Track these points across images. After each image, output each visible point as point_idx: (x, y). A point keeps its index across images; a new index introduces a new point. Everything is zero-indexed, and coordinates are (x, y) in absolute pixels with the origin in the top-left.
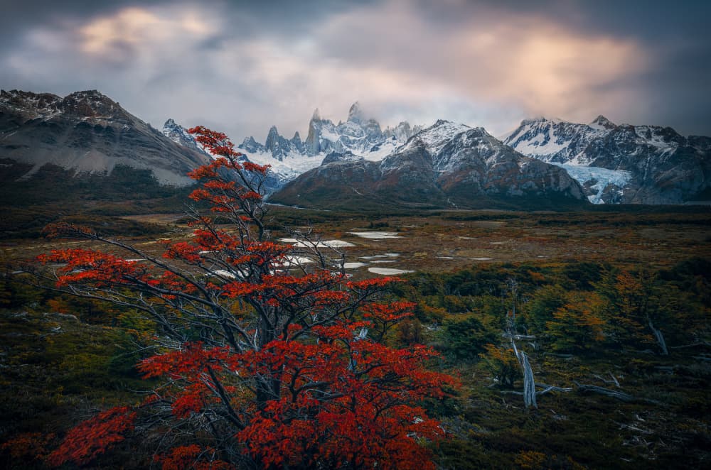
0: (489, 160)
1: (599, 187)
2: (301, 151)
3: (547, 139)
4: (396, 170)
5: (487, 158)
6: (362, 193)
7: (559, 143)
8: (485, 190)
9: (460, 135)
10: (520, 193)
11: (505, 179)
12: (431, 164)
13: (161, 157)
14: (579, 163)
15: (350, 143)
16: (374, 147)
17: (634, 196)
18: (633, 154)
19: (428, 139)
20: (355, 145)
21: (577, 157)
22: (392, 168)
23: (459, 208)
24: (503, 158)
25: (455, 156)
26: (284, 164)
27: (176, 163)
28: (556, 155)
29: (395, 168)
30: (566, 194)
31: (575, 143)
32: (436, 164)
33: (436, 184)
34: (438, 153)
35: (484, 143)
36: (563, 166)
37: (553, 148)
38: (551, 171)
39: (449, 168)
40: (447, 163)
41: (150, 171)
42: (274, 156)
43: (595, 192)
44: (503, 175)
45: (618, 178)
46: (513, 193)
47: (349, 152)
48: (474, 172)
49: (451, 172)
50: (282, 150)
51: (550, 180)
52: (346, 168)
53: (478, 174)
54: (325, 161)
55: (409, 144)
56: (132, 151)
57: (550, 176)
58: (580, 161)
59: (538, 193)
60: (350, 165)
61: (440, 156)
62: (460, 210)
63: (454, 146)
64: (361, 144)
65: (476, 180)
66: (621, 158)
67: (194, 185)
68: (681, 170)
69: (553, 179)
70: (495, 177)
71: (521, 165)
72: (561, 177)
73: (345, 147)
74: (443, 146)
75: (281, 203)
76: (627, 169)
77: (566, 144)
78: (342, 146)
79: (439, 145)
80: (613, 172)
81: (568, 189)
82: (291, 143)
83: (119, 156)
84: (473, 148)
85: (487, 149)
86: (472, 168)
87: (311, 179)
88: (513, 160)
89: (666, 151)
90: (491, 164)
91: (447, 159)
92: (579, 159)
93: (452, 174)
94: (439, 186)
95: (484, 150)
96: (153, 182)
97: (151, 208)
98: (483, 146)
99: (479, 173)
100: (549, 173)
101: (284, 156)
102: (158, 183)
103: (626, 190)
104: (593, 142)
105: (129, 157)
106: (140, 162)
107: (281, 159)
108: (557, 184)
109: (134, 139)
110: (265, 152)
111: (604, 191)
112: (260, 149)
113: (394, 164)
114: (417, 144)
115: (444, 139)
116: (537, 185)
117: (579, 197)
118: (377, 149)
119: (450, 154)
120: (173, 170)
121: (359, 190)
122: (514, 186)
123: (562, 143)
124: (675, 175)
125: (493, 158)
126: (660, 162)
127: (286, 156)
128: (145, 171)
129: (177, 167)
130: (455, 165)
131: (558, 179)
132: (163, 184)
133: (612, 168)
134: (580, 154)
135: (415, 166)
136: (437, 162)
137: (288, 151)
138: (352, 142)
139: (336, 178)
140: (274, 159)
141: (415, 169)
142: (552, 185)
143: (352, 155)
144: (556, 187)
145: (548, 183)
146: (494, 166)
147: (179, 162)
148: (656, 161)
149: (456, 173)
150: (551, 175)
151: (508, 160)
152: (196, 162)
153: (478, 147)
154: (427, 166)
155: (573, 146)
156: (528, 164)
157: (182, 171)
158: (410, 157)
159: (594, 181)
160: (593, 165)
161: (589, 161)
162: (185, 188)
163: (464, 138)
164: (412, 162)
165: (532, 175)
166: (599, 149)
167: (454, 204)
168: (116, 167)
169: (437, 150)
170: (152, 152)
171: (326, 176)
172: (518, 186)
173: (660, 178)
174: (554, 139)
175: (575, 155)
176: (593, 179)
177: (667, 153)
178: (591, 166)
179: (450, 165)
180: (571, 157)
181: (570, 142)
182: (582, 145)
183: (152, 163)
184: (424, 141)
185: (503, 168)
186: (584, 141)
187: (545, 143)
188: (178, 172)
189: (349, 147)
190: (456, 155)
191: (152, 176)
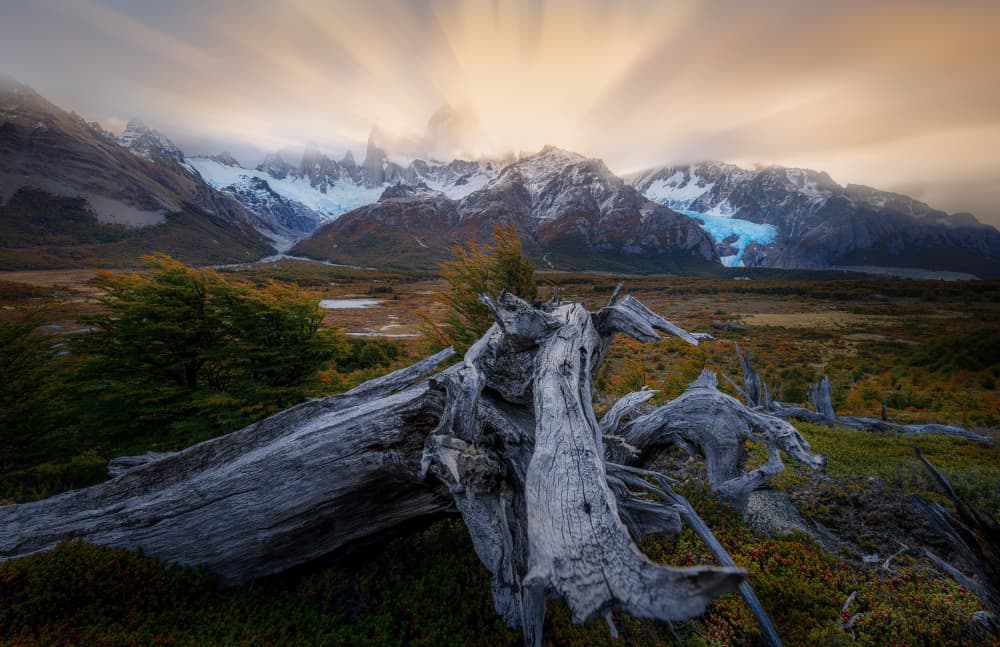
0: (604, 205)
1: (740, 245)
2: (355, 181)
3: (687, 179)
4: (478, 213)
5: (602, 201)
6: (427, 244)
7: (701, 185)
8: (595, 245)
9: (570, 168)
10: (638, 250)
11: (621, 231)
12: (530, 207)
13: (105, 178)
14: (722, 213)
15: (428, 171)
16: (461, 179)
17: (777, 258)
18: (782, 204)
19: (529, 173)
20: (435, 175)
21: (720, 204)
22: (475, 211)
23: (555, 269)
24: (622, 203)
25: (561, 196)
26: (329, 199)
27: (131, 190)
28: (695, 202)
29: (478, 210)
30: (693, 253)
31: (718, 188)
32: (536, 207)
33: (532, 235)
34: (540, 191)
35: (600, 181)
36: (702, 216)
37: (692, 192)
38: (678, 222)
39: (552, 214)
40: (550, 206)
41: (83, 201)
42: (313, 185)
43: (735, 252)
44: (618, 226)
45: (762, 234)
46: (631, 250)
47: (424, 185)
48: (583, 220)
49: (554, 218)
50: (327, 177)
51: (676, 235)
52: (409, 208)
53: (587, 223)
54: (384, 196)
55: (503, 177)
56: (49, 165)
57: (676, 230)
58: (723, 210)
59: (661, 251)
60: (416, 204)
61: (543, 195)
62: (555, 272)
63: (561, 183)
64: (442, 173)
65: (583, 231)
66: (769, 208)
67: (160, 226)
68: (829, 227)
69: (680, 233)
70: (609, 227)
71: (643, 213)
72: (690, 231)
73: (420, 177)
74: (548, 181)
75: (308, 256)
76: (774, 223)
77: (709, 187)
78: (415, 175)
79: (543, 180)
80: (758, 227)
81: (697, 247)
82: (341, 168)
83: (25, 173)
84: (585, 187)
85: (603, 189)
86: (581, 214)
87: (356, 221)
88: (634, 207)
89: (817, 202)
90: (606, 210)
91: (550, 200)
92: (721, 208)
93: (554, 222)
94: (536, 239)
95: (599, 189)
96: (88, 219)
97: (76, 259)
98: (598, 185)
99: (589, 221)
100: (676, 225)
101: (329, 186)
102: (96, 220)
103: (769, 250)
104: (739, 187)
105: (46, 176)
106: (65, 186)
107: (324, 190)
108: (683, 240)
109: (55, 147)
110: (299, 179)
111: (745, 251)
112: (292, 174)
113: (477, 204)
114: (513, 178)
115: (550, 172)
116: (660, 240)
117: (709, 258)
118: (465, 182)
119: (555, 194)
120: (126, 200)
121: (423, 241)
122: (632, 241)
123: (704, 187)
124: (822, 234)
125: (609, 203)
126: (809, 215)
127: (332, 185)
128: (74, 200)
129: (132, 195)
130: (559, 209)
131: (685, 233)
132: (106, 223)
133: (756, 221)
134: (723, 202)
135: (506, 209)
136: (538, 204)
137: (336, 178)
138: (431, 170)
139: (392, 221)
140: (314, 190)
141: (506, 213)
142: (678, 241)
143: (427, 189)
144: (682, 243)
145: (673, 240)
146: (609, 213)
147: (135, 188)
148: (804, 214)
149: (560, 220)
150: (678, 227)
151: (629, 206)
152: (172, 189)
153: (592, 186)
154: (524, 209)
155: (715, 191)
156: (651, 212)
157: (141, 203)
158: (499, 196)
159: (734, 238)
160: (735, 217)
161: (733, 210)
162: (144, 228)
163: (575, 172)
164: (501, 203)
165: (655, 226)
166: (745, 196)
167: (549, 264)
168: (20, 191)
169: (540, 187)
170: (89, 169)
171: (378, 218)
172: (636, 241)
173: (807, 235)
174: (695, 179)
175: (717, 202)
176: (734, 235)
177: (817, 205)
178: (734, 217)
179: (553, 210)
180: (713, 205)
181: (713, 185)
182: (726, 190)
183: (86, 187)
184: (524, 174)
185: (620, 216)
186: (729, 185)
187: (684, 184)
188: (133, 204)
189: (427, 177)
190: (563, 195)
191: (86, 208)
